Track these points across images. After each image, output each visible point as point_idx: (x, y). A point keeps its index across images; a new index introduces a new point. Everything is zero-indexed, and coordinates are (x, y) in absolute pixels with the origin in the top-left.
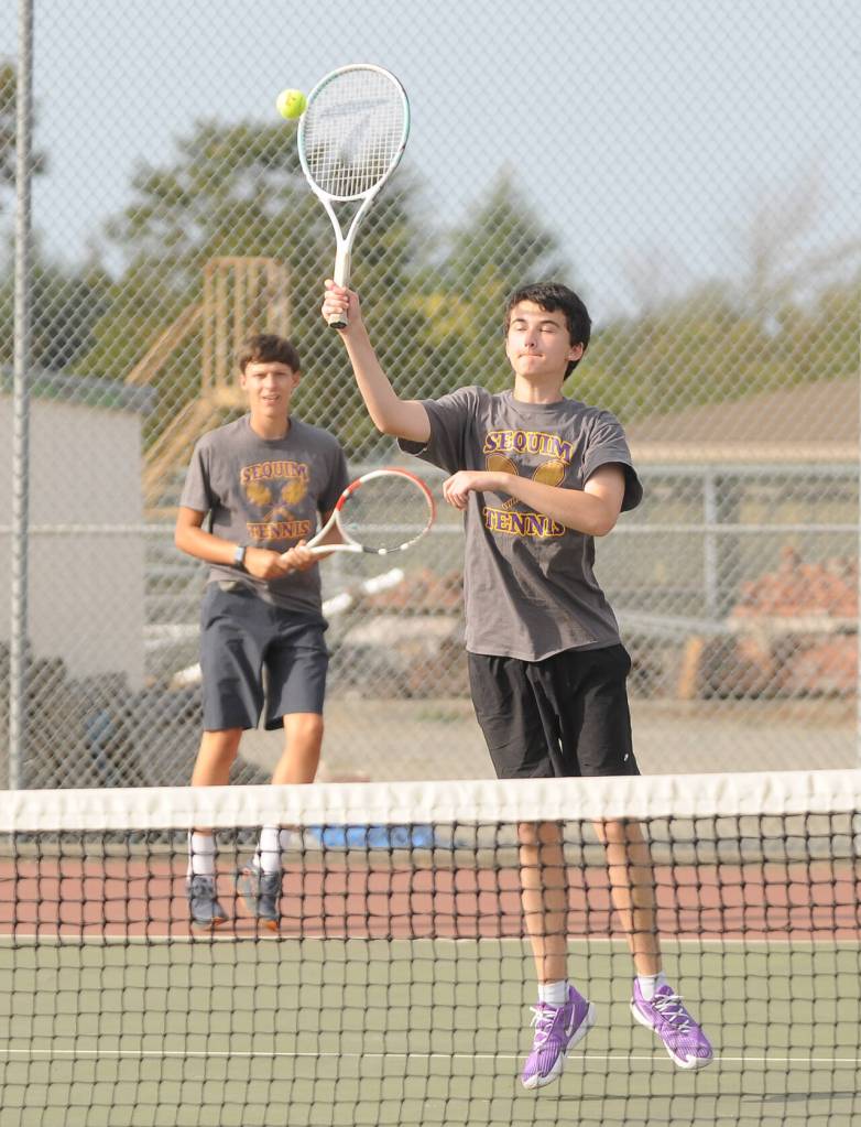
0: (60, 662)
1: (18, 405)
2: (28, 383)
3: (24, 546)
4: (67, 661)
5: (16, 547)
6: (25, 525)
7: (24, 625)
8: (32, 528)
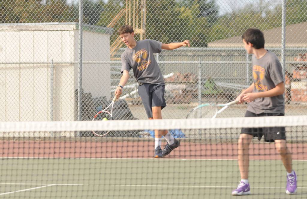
0: (90, 94)
1: (80, 32)
2: (82, 27)
3: (81, 65)
4: (92, 93)
5: (79, 66)
6: (81, 61)
7: (81, 84)
8: (83, 62)
